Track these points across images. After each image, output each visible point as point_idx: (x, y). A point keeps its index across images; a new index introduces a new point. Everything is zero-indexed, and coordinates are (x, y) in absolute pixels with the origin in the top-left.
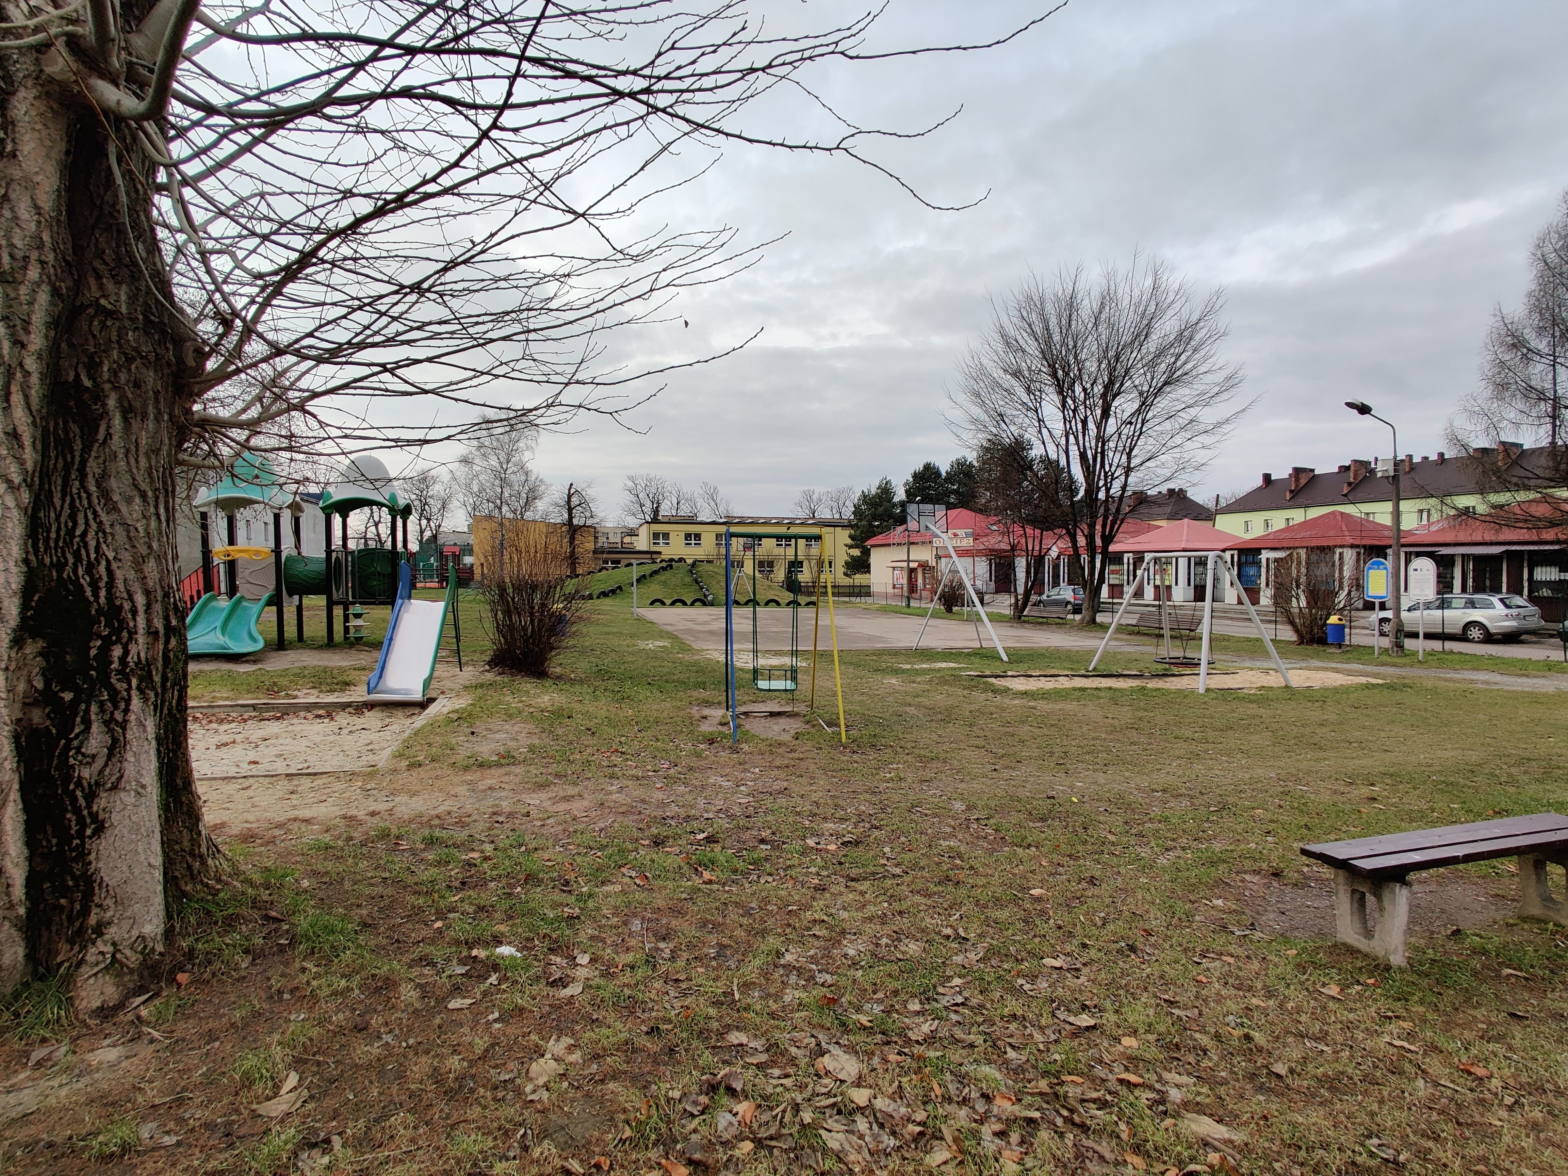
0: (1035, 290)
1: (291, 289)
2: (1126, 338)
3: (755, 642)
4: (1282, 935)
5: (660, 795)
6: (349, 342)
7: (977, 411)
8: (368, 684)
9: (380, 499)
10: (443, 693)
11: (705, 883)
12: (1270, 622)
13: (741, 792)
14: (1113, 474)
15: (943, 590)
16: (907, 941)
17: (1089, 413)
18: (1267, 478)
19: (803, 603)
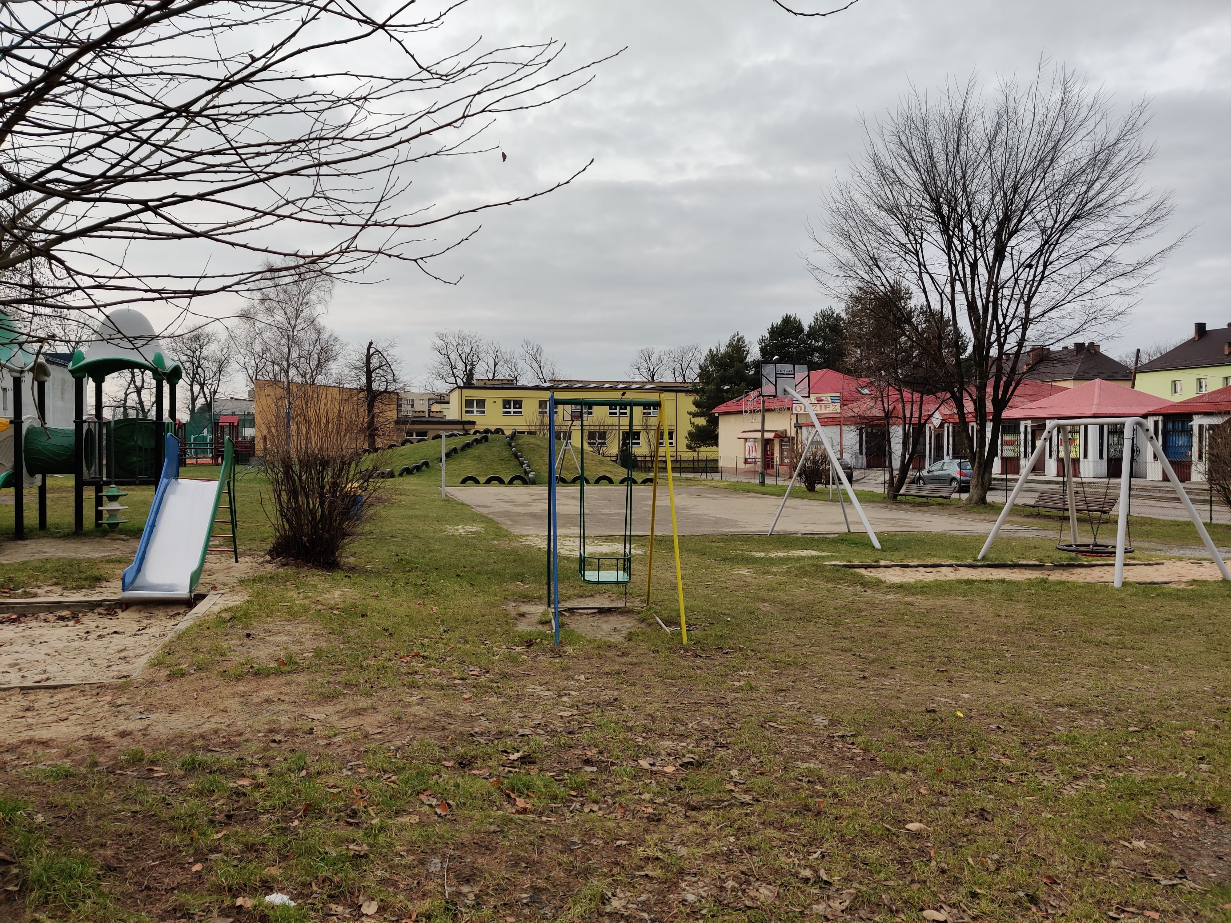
0: (915, 110)
1: (35, 112)
2: (1027, 165)
3: (582, 526)
4: (1219, 885)
5: (467, 708)
6: (103, 175)
7: (846, 255)
8: (123, 579)
9: (140, 360)
10: (214, 588)
11: (519, 812)
12: (1204, 502)
13: (563, 704)
14: (1007, 327)
15: (804, 465)
16: (757, 884)
17: (979, 254)
18: (1200, 328)
19: (639, 480)
